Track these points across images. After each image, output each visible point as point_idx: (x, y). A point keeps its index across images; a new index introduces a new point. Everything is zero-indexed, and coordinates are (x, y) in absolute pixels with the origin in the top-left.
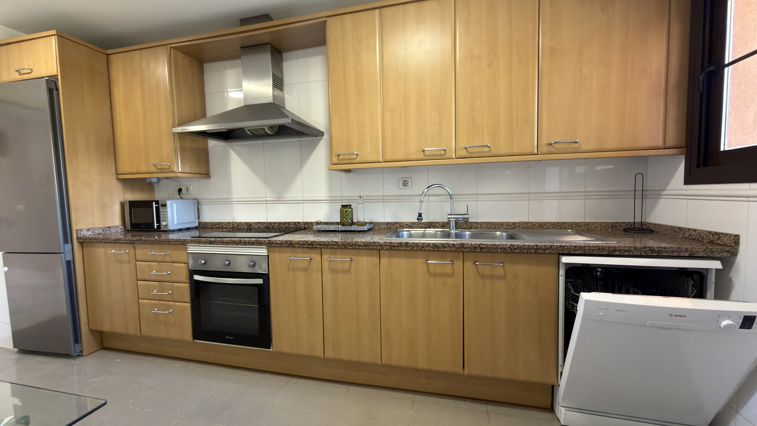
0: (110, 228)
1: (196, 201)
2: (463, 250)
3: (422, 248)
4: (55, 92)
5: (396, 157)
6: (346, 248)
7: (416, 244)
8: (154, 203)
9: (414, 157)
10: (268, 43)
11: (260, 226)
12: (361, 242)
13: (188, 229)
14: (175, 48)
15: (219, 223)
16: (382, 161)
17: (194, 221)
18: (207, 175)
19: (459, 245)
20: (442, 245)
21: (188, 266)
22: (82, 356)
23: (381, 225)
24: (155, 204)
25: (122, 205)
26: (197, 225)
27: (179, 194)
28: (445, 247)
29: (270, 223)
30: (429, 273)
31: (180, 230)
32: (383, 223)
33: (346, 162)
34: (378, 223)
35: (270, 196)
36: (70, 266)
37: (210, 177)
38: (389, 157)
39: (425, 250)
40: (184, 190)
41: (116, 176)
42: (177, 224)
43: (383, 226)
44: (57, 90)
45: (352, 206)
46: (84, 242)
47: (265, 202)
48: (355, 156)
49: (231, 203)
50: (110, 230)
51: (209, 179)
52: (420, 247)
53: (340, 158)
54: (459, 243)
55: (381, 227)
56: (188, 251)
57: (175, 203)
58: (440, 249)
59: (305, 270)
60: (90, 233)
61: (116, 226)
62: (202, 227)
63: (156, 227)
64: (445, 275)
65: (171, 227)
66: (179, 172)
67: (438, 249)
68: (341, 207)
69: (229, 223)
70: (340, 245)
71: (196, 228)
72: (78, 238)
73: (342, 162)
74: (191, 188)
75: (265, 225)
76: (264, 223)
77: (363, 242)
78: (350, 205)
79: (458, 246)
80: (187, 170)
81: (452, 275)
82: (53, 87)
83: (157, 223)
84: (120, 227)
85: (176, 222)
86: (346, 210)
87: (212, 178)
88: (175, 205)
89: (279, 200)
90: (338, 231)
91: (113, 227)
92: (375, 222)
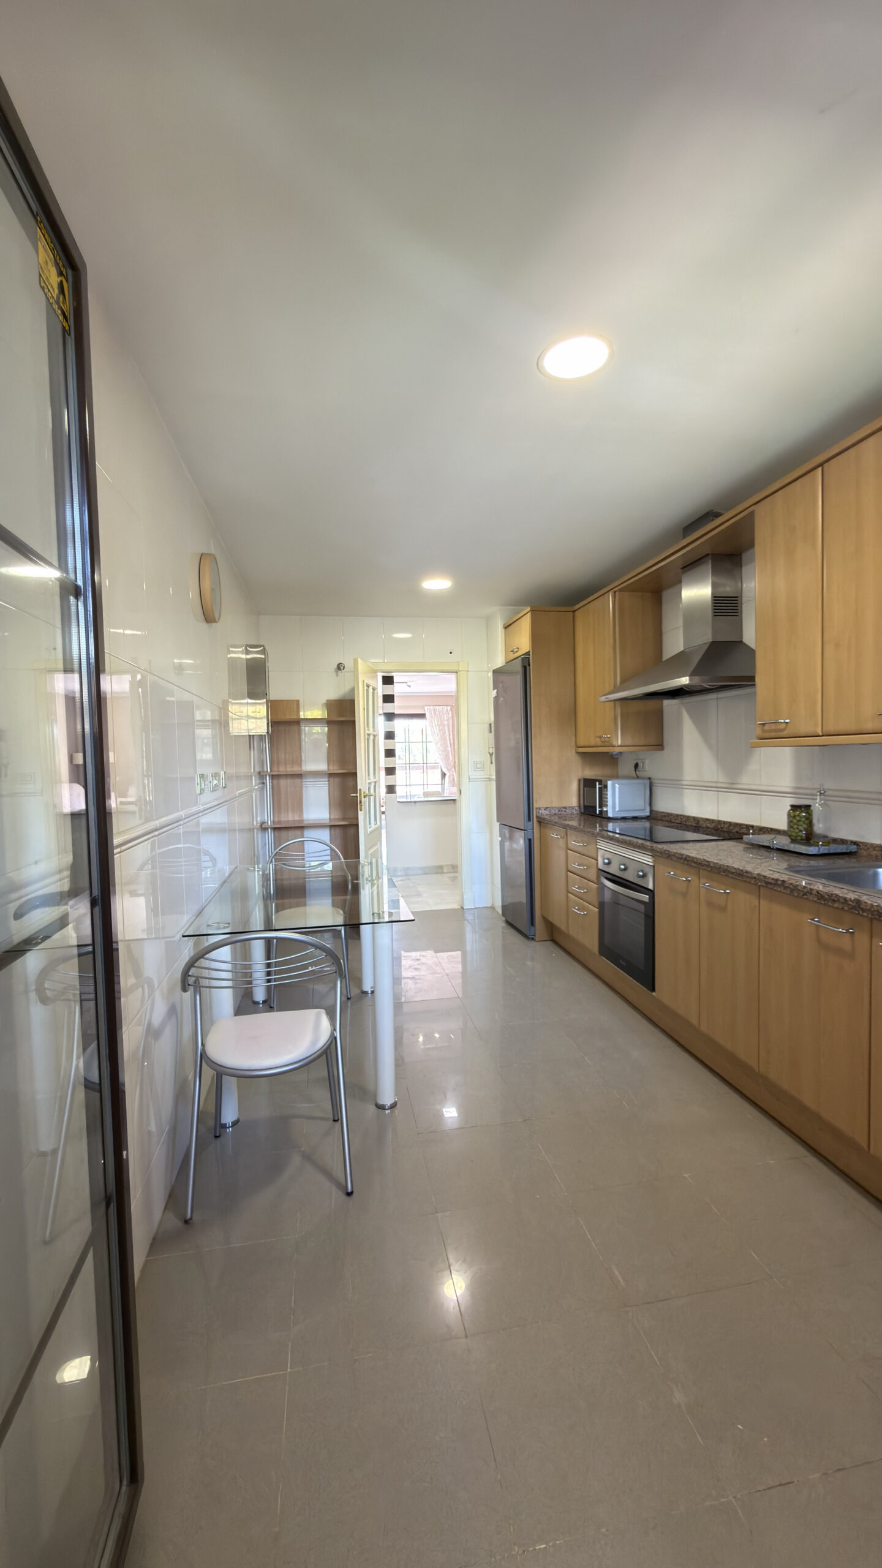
0: (565, 808)
1: (647, 782)
2: (861, 912)
3: (803, 895)
4: (528, 667)
5: (842, 727)
6: (719, 873)
7: (794, 886)
8: (597, 783)
9: (869, 726)
10: (707, 555)
11: (709, 825)
12: (733, 867)
13: (635, 818)
14: (620, 590)
15: (669, 815)
16: (821, 734)
17: (642, 808)
18: (660, 746)
19: (852, 902)
20: (828, 895)
21: (597, 864)
22: (535, 940)
23: (871, 849)
24: (599, 784)
25: (579, 781)
26: (648, 814)
27: (635, 770)
28: (834, 901)
29: (719, 822)
30: (819, 940)
31: (624, 819)
32: (875, 847)
33: (773, 734)
34: (865, 844)
35: (722, 779)
36: (530, 843)
37: (663, 749)
38: (831, 727)
39: (807, 899)
40: (640, 765)
41: (576, 750)
42: (619, 811)
43: (876, 852)
44: (529, 665)
45: (812, 808)
46: (541, 821)
47: (716, 789)
48: (783, 726)
49: (681, 786)
50: (565, 811)
51: (659, 752)
52: (802, 893)
53: (767, 727)
54: (853, 898)
55: (872, 854)
57: (619, 784)
58: (828, 902)
60: (547, 812)
61: (571, 807)
62: (655, 817)
63: (598, 813)
64: (839, 952)
65: (610, 815)
66: (618, 746)
67: (826, 902)
68: (789, 808)
69: (677, 815)
70: (712, 867)
71: (647, 818)
72: (537, 817)
73: (767, 735)
74: (647, 761)
75: (713, 825)
76: (713, 821)
77: (735, 869)
78: (808, 807)
79: (850, 903)
80: (629, 742)
81: (851, 956)
82: (527, 665)
83: (599, 808)
84: (577, 808)
85: (617, 809)
86: (801, 812)
87: (665, 751)
88: (617, 785)
89: (732, 787)
90: (773, 849)
91: (569, 807)
92: (861, 843)
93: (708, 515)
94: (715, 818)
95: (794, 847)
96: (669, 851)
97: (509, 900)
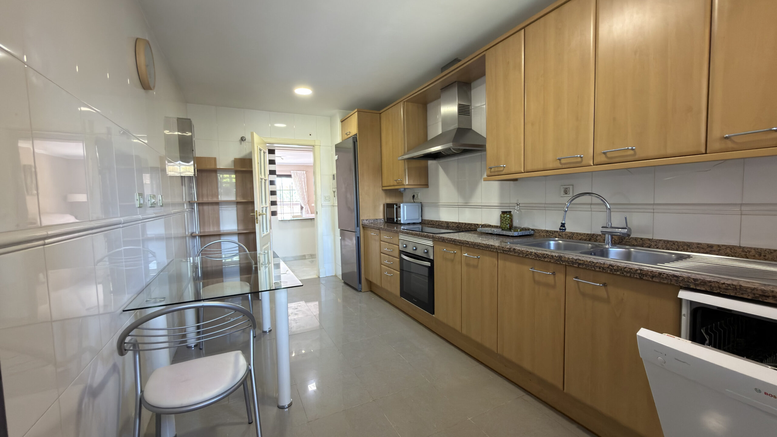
0: (377, 219)
1: (420, 205)
2: (561, 263)
3: (526, 256)
4: (356, 142)
5: (535, 168)
6: (474, 247)
7: (521, 251)
8: (395, 205)
9: (551, 166)
10: (455, 82)
11: (454, 225)
13: (414, 224)
14: (407, 101)
15: (432, 221)
16: (523, 172)
17: (418, 218)
18: (426, 185)
19: (557, 257)
20: (542, 255)
21: (399, 247)
22: (362, 292)
23: (541, 232)
24: (396, 206)
25: (384, 205)
26: (420, 221)
27: (413, 199)
28: (545, 257)
29: (459, 223)
30: (534, 281)
31: (409, 224)
32: (543, 231)
33: (496, 173)
34: (538, 230)
35: (461, 201)
36: (358, 239)
37: (428, 187)
38: (529, 168)
39: (529, 258)
40: (416, 196)
41: (382, 188)
42: (406, 220)
43: (543, 234)
44: (357, 141)
45: (512, 213)
46: (365, 227)
47: (458, 206)
48: (502, 169)
49: (438, 206)
50: (377, 221)
51: (428, 188)
52: (525, 255)
53: (493, 170)
54: (557, 255)
56: (399, 238)
57: (406, 206)
58: (541, 259)
59: (452, 261)
60: (367, 222)
61: (380, 219)
62: (424, 223)
63: (395, 221)
64: (547, 285)
65: (402, 222)
66: (406, 185)
67: (540, 258)
68: (501, 213)
69: (437, 221)
70: (470, 244)
71: (420, 223)
72: (362, 225)
73: (493, 174)
74: (419, 195)
75: (456, 225)
76: (456, 223)
78: (510, 212)
79: (556, 258)
80: (412, 183)
81: (554, 287)
82: (356, 141)
83: (396, 218)
84: (383, 219)
85: (405, 219)
86: (506, 215)
87: (429, 188)
88: (405, 207)
89: (466, 205)
90: (494, 234)
91: (379, 219)
92: (536, 229)
93: (456, 61)
94: (457, 221)
95: (505, 233)
96: (443, 237)
97: (346, 271)
